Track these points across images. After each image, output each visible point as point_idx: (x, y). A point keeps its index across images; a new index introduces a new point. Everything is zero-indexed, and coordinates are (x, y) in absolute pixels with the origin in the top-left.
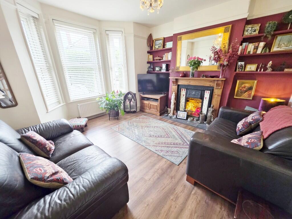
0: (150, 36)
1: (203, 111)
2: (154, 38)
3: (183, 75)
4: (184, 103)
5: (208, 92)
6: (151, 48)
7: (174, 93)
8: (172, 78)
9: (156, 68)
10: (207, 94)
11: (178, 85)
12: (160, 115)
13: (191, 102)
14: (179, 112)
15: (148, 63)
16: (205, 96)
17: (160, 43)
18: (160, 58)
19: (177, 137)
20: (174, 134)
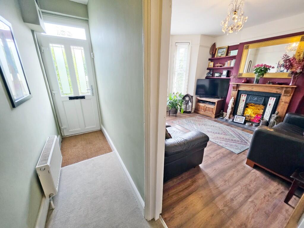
0: (214, 45)
1: (264, 117)
2: (217, 47)
3: (246, 81)
4: (243, 109)
5: (274, 99)
6: (213, 55)
7: (233, 98)
8: (232, 83)
9: (215, 74)
10: (272, 101)
11: (239, 91)
12: (215, 118)
13: (251, 108)
14: (236, 116)
15: (208, 69)
16: (269, 103)
17: (224, 51)
18: (222, 65)
19: (235, 136)
20: (232, 133)
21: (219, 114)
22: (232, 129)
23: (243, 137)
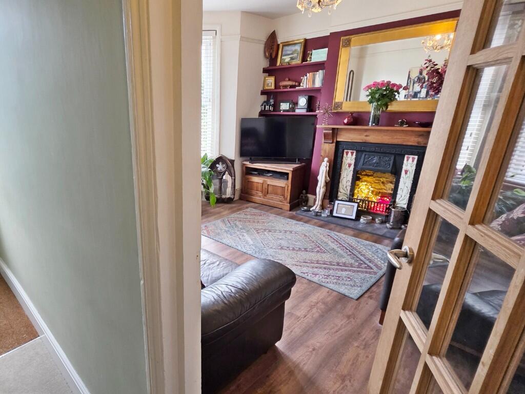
0: (273, 37)
1: (397, 200)
2: (280, 40)
3: (352, 120)
4: (349, 184)
5: (413, 159)
6: (273, 59)
7: (326, 159)
8: (322, 126)
9: (281, 104)
10: (409, 164)
11: (338, 143)
12: (291, 210)
13: (365, 181)
14: (337, 202)
15: (264, 93)
16: (404, 167)
17: (296, 50)
18: (294, 83)
19: (341, 252)
20: (334, 246)
21: (297, 200)
22: (333, 234)
23: (360, 253)
